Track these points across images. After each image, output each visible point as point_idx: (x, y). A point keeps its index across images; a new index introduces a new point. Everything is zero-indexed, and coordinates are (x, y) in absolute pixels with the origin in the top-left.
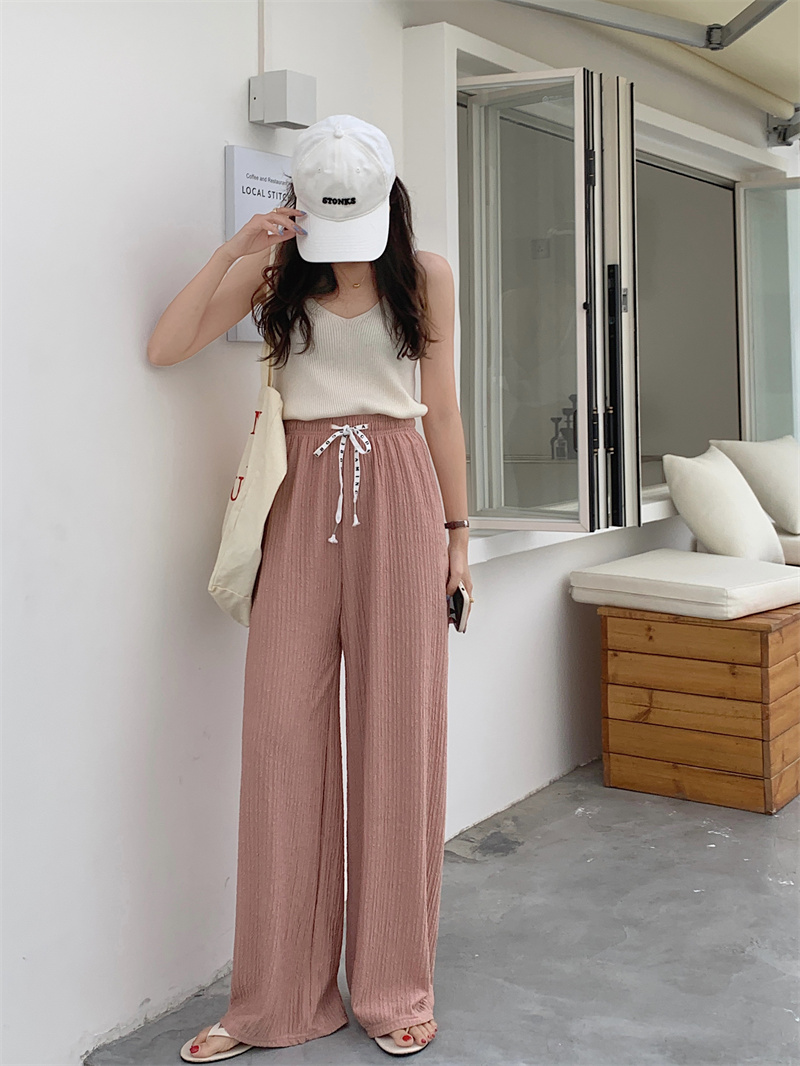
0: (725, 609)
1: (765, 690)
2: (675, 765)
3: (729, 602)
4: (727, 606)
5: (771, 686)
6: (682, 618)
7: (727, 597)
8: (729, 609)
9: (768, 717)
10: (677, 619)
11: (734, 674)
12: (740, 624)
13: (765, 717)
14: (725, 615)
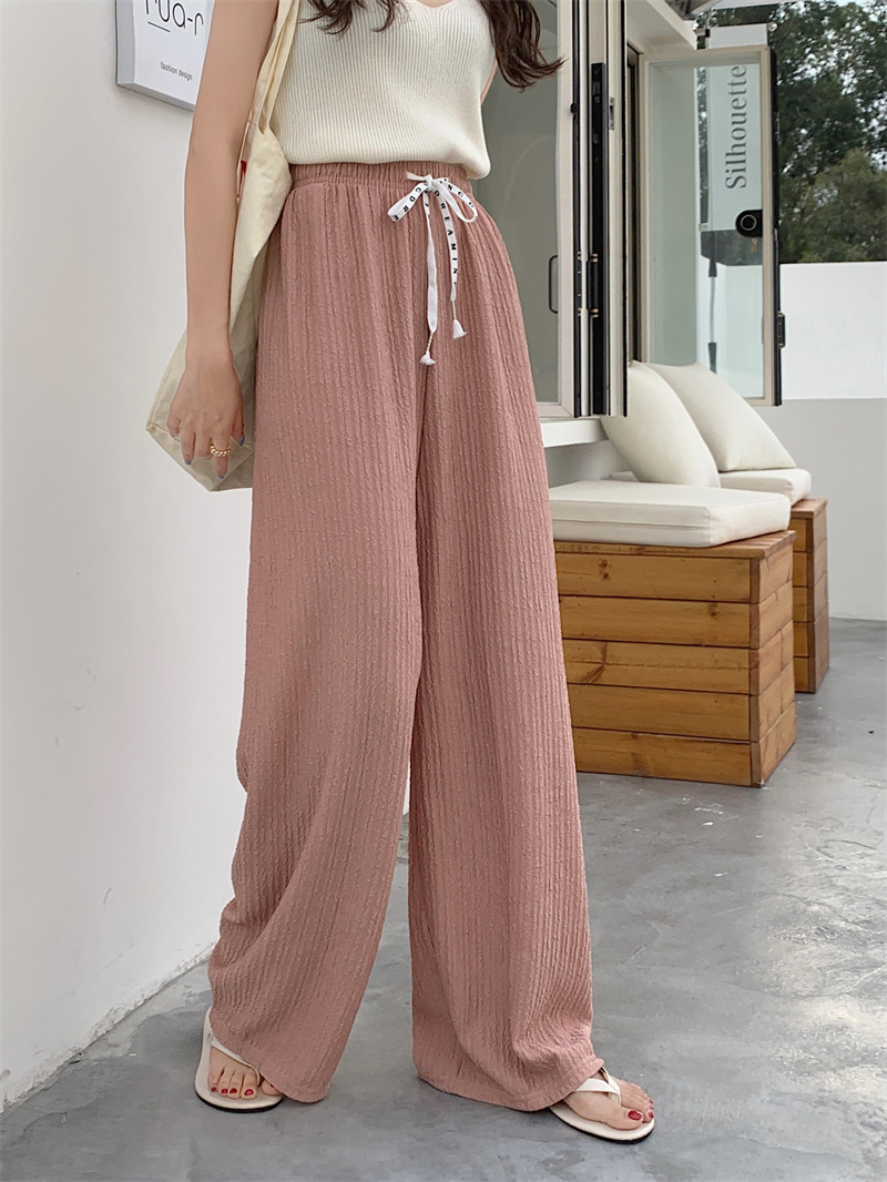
0: (706, 532)
1: (754, 631)
2: (635, 734)
3: (711, 524)
4: (709, 528)
5: (762, 626)
6: (648, 548)
7: (709, 518)
8: (711, 532)
9: (757, 666)
10: (641, 550)
11: (714, 614)
12: (723, 551)
13: (754, 666)
14: (706, 540)
